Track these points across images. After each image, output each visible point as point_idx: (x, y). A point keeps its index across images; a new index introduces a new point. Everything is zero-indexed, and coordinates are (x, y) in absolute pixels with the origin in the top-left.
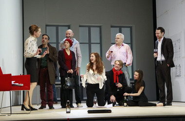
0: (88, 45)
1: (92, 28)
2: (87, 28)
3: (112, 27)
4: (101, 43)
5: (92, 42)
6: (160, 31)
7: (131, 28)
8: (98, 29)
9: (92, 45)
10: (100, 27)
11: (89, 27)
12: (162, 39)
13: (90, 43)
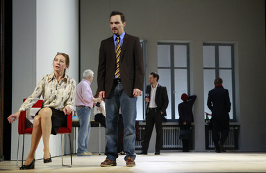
1: (175, 46)
2: (169, 46)
3: (204, 44)
4: (188, 68)
5: (175, 66)
7: (232, 46)
8: (185, 47)
9: (175, 70)
10: (187, 45)
11: (172, 45)
13: (172, 68)
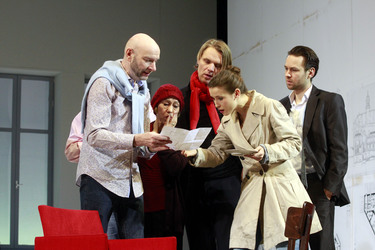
0: (10, 134)
1: (24, 83)
2: (11, 81)
4: (51, 132)
5: (23, 126)
6: (301, 59)
8: (45, 85)
9: (22, 135)
10: (51, 80)
11: (17, 79)
12: (308, 93)
13: (16, 131)
